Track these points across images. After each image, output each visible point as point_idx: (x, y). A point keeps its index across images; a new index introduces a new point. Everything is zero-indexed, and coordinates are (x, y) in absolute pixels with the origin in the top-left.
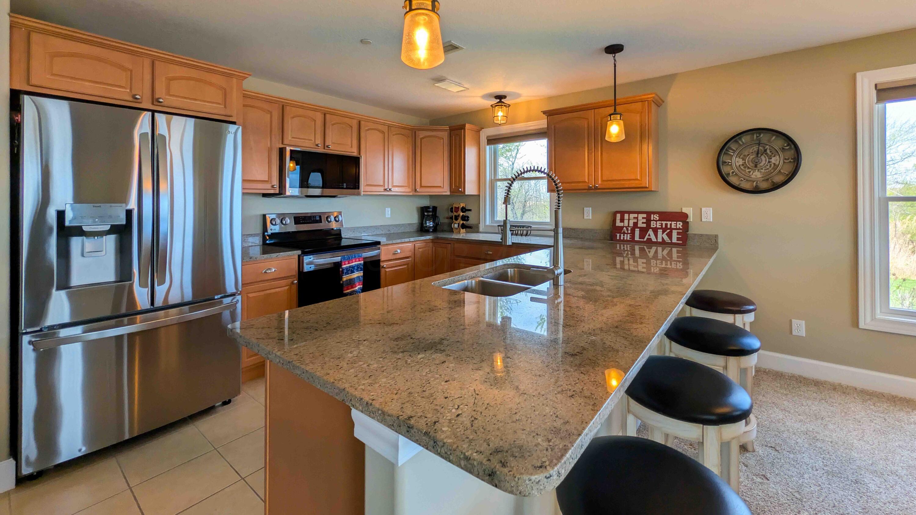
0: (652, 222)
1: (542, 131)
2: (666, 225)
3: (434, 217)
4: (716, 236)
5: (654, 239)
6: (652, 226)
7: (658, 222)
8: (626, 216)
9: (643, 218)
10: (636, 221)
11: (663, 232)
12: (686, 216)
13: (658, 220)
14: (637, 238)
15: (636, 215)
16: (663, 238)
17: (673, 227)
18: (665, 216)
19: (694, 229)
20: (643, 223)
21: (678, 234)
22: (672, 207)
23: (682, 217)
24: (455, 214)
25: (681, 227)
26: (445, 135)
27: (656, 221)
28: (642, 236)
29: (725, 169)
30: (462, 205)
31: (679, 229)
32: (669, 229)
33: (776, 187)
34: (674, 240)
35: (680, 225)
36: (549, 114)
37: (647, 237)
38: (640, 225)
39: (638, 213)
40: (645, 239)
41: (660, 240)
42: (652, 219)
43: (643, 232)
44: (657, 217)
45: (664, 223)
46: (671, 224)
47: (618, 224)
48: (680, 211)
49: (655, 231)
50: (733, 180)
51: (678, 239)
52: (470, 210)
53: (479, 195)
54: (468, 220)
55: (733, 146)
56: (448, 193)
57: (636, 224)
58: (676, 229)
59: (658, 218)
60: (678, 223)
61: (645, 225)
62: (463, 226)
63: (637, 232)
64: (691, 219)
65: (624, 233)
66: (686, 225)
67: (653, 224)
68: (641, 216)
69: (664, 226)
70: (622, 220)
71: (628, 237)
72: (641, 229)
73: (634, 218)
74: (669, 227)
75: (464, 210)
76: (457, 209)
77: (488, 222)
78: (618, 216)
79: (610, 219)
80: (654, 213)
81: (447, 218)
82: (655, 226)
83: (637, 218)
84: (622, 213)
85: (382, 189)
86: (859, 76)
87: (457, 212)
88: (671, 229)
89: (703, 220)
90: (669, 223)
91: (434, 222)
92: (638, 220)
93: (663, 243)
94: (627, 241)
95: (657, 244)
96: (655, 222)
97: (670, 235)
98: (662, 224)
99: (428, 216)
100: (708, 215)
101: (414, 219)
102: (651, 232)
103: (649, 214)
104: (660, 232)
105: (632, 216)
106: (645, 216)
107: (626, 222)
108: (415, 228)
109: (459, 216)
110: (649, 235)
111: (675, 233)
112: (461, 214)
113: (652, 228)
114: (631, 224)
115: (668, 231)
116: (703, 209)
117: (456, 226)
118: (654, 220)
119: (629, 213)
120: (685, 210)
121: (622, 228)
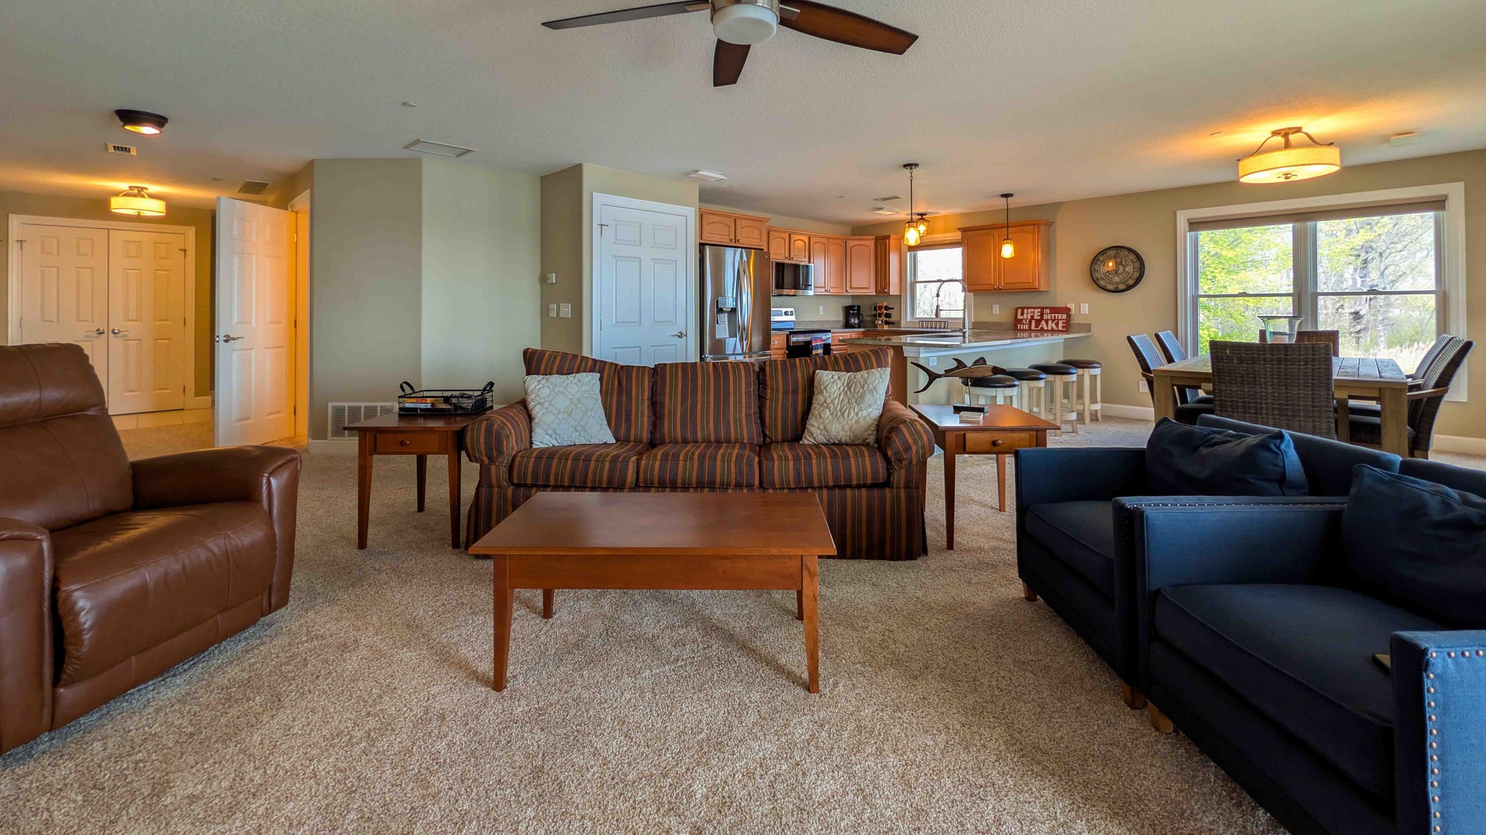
0: (1044, 315)
1: (958, 241)
2: (1055, 316)
3: (858, 315)
4: (1090, 324)
5: (1045, 328)
7: (1049, 315)
8: (1025, 311)
9: (1038, 312)
10: (1032, 314)
11: (1052, 322)
12: (1069, 310)
13: (1049, 313)
14: (1033, 327)
15: (1032, 310)
16: (1052, 326)
17: (1060, 318)
18: (1054, 310)
19: (1075, 320)
20: (1038, 315)
21: (1063, 323)
22: (1060, 304)
23: (1067, 311)
24: (879, 312)
26: (872, 244)
28: (1037, 326)
29: (1097, 275)
30: (885, 304)
31: (1064, 319)
33: (1129, 288)
34: (1060, 328)
35: (1064, 316)
36: (964, 230)
37: (1040, 326)
38: (1036, 317)
39: (1034, 308)
40: (1039, 329)
41: (1050, 328)
43: (1038, 322)
44: (1048, 311)
45: (1053, 315)
47: (1019, 317)
48: (1065, 306)
49: (1047, 321)
50: (1102, 283)
51: (1063, 327)
52: (893, 308)
53: (900, 296)
54: (890, 317)
55: (1101, 258)
56: (874, 294)
57: (1032, 317)
58: (1062, 319)
61: (1039, 318)
62: (887, 323)
63: (1033, 322)
64: (1073, 312)
65: (1024, 324)
66: (1069, 316)
67: (1045, 317)
68: (1036, 311)
69: (1053, 318)
70: (1022, 314)
71: (1026, 327)
72: (1036, 320)
73: (1031, 312)
74: (1057, 318)
75: (887, 308)
76: (880, 308)
77: (908, 319)
78: (1020, 311)
79: (1014, 312)
80: (1046, 308)
81: (871, 316)
82: (1047, 318)
83: (1033, 312)
84: (1023, 309)
85: (823, 290)
86: (1178, 213)
87: (880, 310)
88: (1058, 320)
89: (1082, 312)
90: (1057, 315)
91: (859, 319)
92: (1034, 314)
93: (1052, 330)
94: (1026, 330)
95: (1047, 331)
96: (1047, 315)
97: (1057, 325)
99: (854, 314)
100: (1085, 308)
101: (840, 317)
102: (1043, 323)
103: (1043, 309)
104: (1050, 322)
105: (1030, 310)
106: (1039, 310)
107: (1025, 315)
108: (841, 324)
109: (882, 313)
110: (1042, 325)
111: (1060, 323)
112: (885, 312)
113: (1044, 319)
114: (1029, 317)
115: (1056, 321)
116: (1082, 305)
117: (880, 322)
118: (1046, 313)
119: (1028, 308)
120: (1069, 305)
121: (1022, 320)
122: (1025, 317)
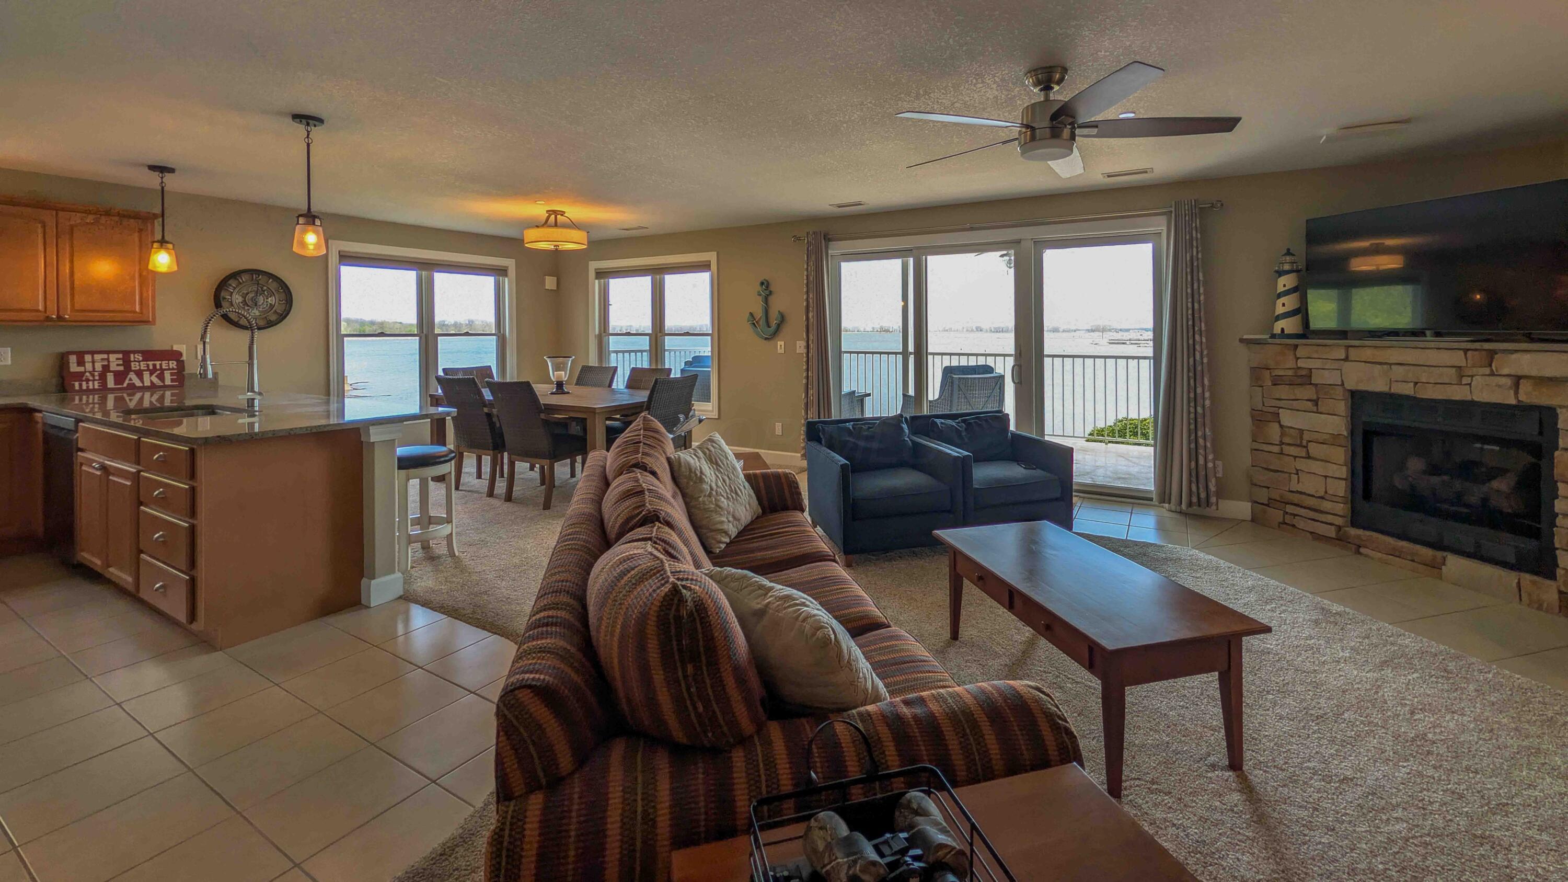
0: (132, 363)
2: (154, 366)
5: (138, 383)
6: (133, 369)
7: (142, 363)
8: (87, 358)
9: (117, 359)
10: (106, 363)
11: (151, 374)
12: (179, 354)
13: (143, 361)
14: (111, 383)
15: (105, 356)
16: (151, 382)
17: (164, 367)
18: (149, 355)
19: (192, 368)
20: (118, 365)
21: (172, 374)
22: (158, 346)
23: (176, 356)
25: (175, 367)
27: (139, 362)
28: (118, 381)
29: (225, 307)
31: (173, 369)
32: (158, 370)
33: (268, 324)
34: (168, 382)
35: (173, 364)
37: (127, 382)
38: (113, 367)
39: (108, 352)
40: (125, 385)
41: (147, 383)
42: (132, 359)
43: (120, 377)
44: (138, 357)
45: (151, 363)
46: (161, 365)
47: (73, 366)
48: (169, 348)
49: (139, 374)
50: (235, 317)
51: (172, 380)
55: (233, 283)
57: (105, 367)
58: (169, 369)
59: (141, 358)
60: (170, 362)
61: (121, 368)
63: (110, 377)
64: (185, 357)
65: (87, 380)
66: (181, 365)
67: (134, 366)
68: (113, 357)
69: (151, 367)
70: (79, 362)
71: (95, 384)
72: (117, 371)
73: (102, 359)
74: (158, 367)
78: (73, 358)
80: (135, 352)
82: (138, 368)
83: (108, 360)
84: (80, 354)
88: (162, 370)
90: (158, 363)
92: (109, 362)
93: (153, 387)
94: (96, 390)
95: (143, 389)
96: (137, 363)
97: (161, 377)
98: (148, 366)
102: (132, 376)
103: (126, 354)
104: (146, 375)
105: (98, 357)
106: (120, 356)
110: (131, 380)
111: (168, 376)
113: (134, 371)
114: (98, 367)
115: (159, 372)
116: (199, 346)
118: (135, 361)
119: (92, 353)
120: (176, 348)
121: (82, 374)
122: (89, 366)
